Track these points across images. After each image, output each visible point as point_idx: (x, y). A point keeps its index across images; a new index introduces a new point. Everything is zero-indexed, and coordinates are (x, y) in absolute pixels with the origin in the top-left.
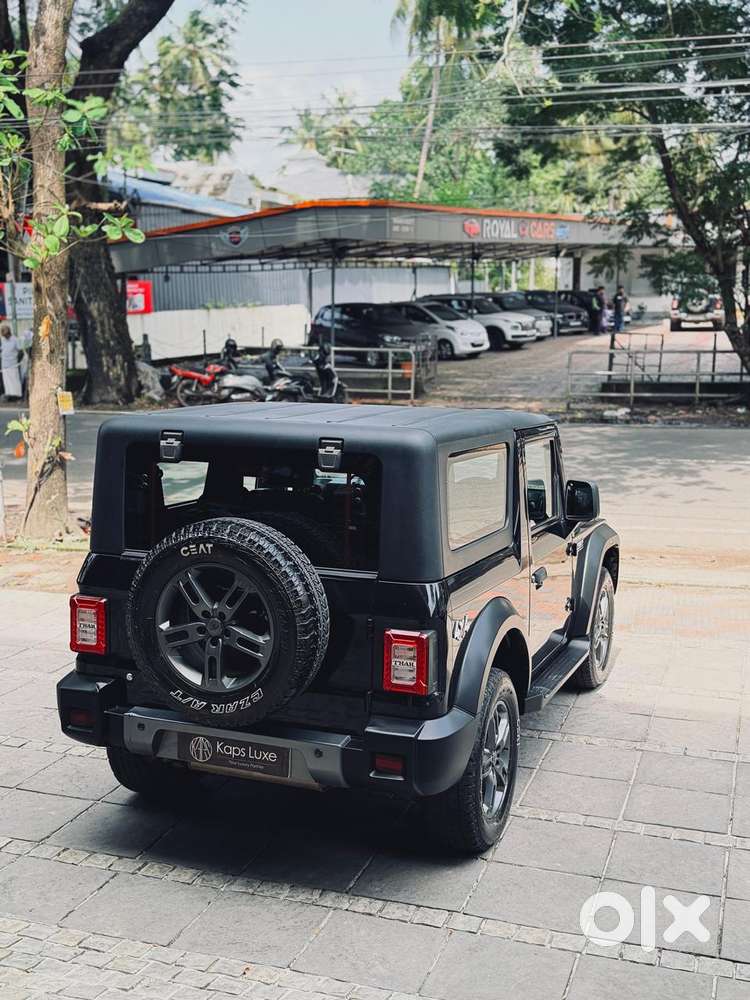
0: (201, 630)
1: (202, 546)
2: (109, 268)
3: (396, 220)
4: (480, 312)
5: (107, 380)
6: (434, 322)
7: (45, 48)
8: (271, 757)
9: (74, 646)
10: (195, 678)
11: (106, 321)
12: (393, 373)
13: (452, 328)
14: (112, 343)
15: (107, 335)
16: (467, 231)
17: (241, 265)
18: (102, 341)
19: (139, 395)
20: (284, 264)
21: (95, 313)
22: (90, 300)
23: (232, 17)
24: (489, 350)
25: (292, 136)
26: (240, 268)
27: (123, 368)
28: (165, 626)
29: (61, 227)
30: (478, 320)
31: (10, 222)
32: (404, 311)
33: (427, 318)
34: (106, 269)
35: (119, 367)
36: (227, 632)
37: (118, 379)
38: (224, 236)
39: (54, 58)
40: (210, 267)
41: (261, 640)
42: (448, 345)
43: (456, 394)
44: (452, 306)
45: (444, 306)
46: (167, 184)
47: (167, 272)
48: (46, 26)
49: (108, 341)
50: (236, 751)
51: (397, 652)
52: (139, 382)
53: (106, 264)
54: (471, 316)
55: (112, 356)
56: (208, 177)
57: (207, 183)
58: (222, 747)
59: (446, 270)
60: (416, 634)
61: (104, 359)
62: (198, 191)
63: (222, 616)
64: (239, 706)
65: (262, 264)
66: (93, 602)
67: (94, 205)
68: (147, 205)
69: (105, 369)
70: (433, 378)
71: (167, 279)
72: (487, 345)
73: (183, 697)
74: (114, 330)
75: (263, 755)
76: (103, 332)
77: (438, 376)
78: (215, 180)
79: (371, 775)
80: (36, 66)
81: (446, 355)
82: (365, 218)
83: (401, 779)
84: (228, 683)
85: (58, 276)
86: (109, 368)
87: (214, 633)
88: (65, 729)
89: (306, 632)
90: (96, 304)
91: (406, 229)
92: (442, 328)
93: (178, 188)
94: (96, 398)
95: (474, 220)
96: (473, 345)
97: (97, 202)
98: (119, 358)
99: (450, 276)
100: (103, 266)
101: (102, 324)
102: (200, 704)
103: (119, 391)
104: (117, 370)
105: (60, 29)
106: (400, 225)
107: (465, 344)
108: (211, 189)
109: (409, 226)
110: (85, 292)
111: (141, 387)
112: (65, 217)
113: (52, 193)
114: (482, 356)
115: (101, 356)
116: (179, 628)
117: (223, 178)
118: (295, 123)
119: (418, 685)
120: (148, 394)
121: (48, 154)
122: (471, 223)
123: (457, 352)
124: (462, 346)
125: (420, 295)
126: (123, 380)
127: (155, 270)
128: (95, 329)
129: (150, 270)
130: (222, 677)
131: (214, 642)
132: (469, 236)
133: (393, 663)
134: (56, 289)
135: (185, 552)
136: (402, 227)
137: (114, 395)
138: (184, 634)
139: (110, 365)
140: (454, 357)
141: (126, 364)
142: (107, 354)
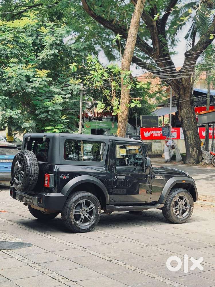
0: (18, 172)
5: (191, 156)
11: (192, 137)
14: (193, 144)
15: (191, 142)
18: (190, 144)
19: (202, 161)
21: (188, 135)
22: (187, 130)
27: (196, 152)
28: (15, 171)
35: (195, 152)
36: (21, 172)
37: (194, 156)
49: (192, 143)
50: (28, 200)
52: (202, 157)
55: (193, 148)
61: (190, 149)
64: (20, 186)
69: (190, 152)
74: (194, 140)
76: (190, 141)
79: (38, 203)
86: (191, 152)
90: (189, 132)
94: (187, 162)
98: (195, 149)
100: (192, 120)
101: (190, 138)
103: (194, 159)
104: (194, 153)
110: (186, 128)
111: (203, 159)
113: (125, 96)
115: (189, 148)
119: (48, 185)
120: (205, 161)
126: (196, 156)
128: (188, 140)
137: (192, 161)
139: (192, 151)
141: (197, 151)
142: (191, 148)
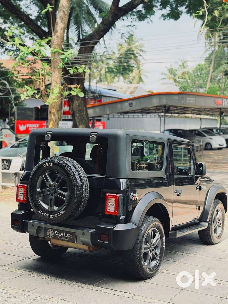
0: (49, 191)
1: (49, 163)
2: (86, 114)
3: (187, 98)
4: (224, 134)
6: (204, 136)
7: (57, 36)
8: (70, 236)
9: (17, 200)
10: (46, 207)
12: (184, 152)
13: (211, 139)
16: (216, 103)
17: (135, 115)
20: (151, 115)
22: (79, 125)
23: (131, 31)
24: (226, 147)
25: (165, 77)
26: (135, 117)
28: (39, 190)
29: (56, 91)
30: (223, 137)
31: (43, 91)
32: (194, 133)
33: (202, 135)
34: (86, 115)
36: (56, 191)
38: (127, 104)
39: (60, 40)
40: (124, 116)
41: (65, 194)
42: (210, 145)
43: (209, 160)
44: (213, 132)
45: (210, 131)
46: (115, 90)
47: (108, 117)
48: (58, 29)
50: (61, 234)
51: (109, 201)
53: (86, 113)
54: (220, 135)
56: (129, 88)
57: (129, 90)
58: (56, 233)
59: (216, 121)
60: (115, 195)
62: (125, 93)
63: (55, 186)
64: (58, 215)
65: (143, 115)
66: (23, 186)
67: (69, 86)
68: (105, 96)
70: (201, 155)
71: (108, 119)
72: (225, 145)
73: (42, 213)
75: (68, 236)
77: (204, 155)
78: (131, 89)
79: (98, 241)
80: (54, 42)
81: (209, 148)
82: (176, 97)
83: (108, 243)
84: (55, 208)
85: (57, 109)
87: (52, 192)
88: (12, 226)
89: (78, 191)
90: (81, 126)
91: (192, 102)
92: (207, 138)
93: (118, 92)
95: (219, 99)
96: (220, 145)
97: (71, 85)
99: (217, 123)
102: (46, 215)
105: (62, 31)
106: (189, 100)
107: (216, 144)
108: (130, 92)
109: (193, 101)
110: (78, 122)
112: (58, 88)
113: (57, 82)
114: (223, 149)
116: (42, 190)
117: (134, 88)
118: (167, 73)
119: (115, 212)
121: (56, 70)
122: (218, 100)
123: (213, 147)
124: (215, 145)
125: (202, 127)
127: (104, 116)
129: (102, 116)
130: (54, 206)
131: (52, 195)
132: (217, 105)
133: (108, 205)
134: (56, 113)
135: (45, 165)
136: (190, 102)
138: (43, 192)
140: (212, 149)
